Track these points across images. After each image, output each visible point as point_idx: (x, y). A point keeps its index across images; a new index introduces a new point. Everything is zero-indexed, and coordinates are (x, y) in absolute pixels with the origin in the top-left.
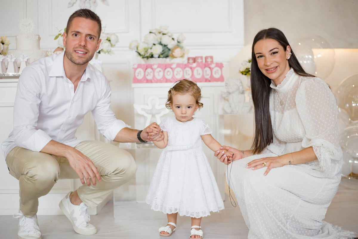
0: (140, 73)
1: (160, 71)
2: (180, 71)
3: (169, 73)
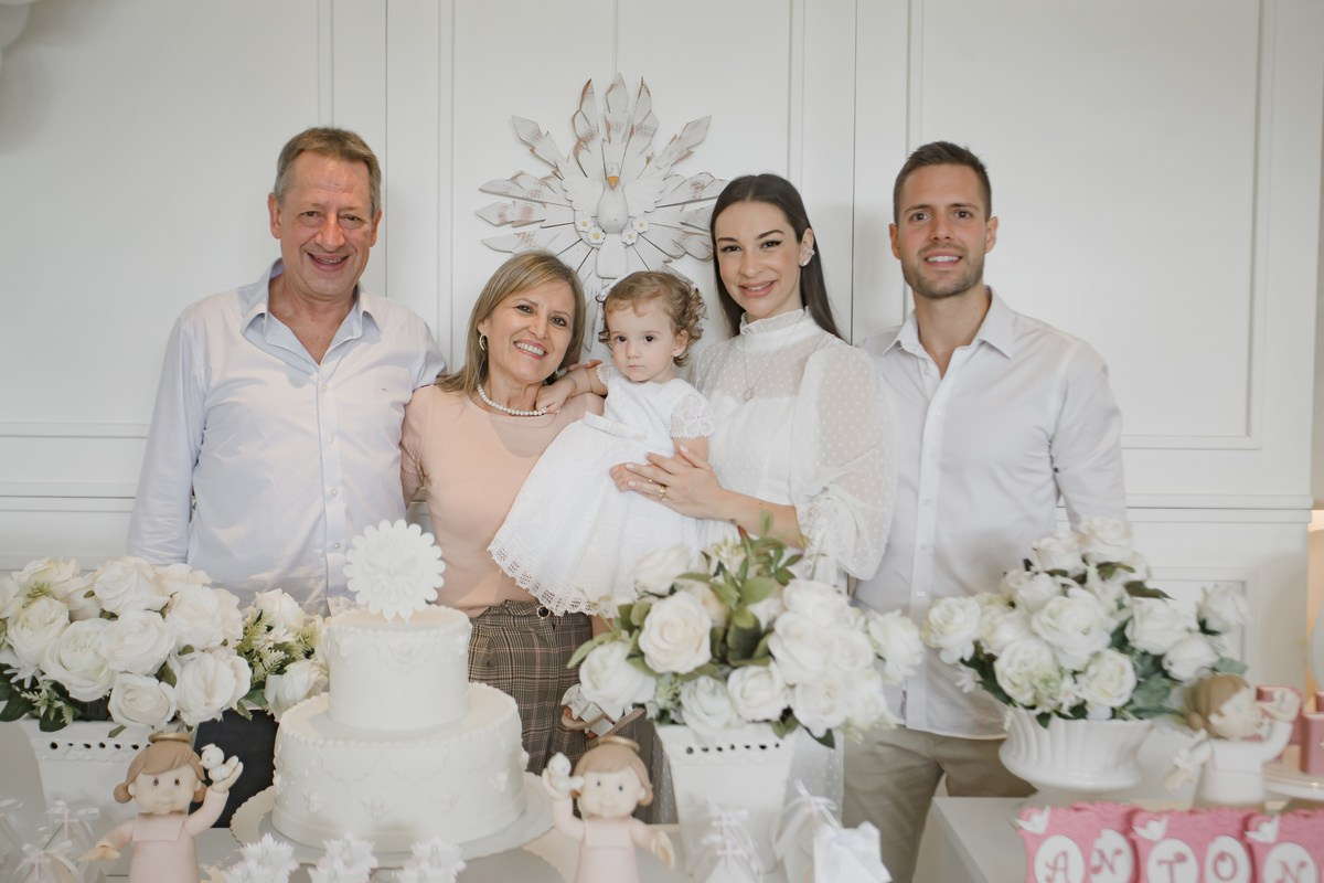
0: (1061, 864)
1: (1181, 858)
2: (1302, 865)
3: (1225, 868)
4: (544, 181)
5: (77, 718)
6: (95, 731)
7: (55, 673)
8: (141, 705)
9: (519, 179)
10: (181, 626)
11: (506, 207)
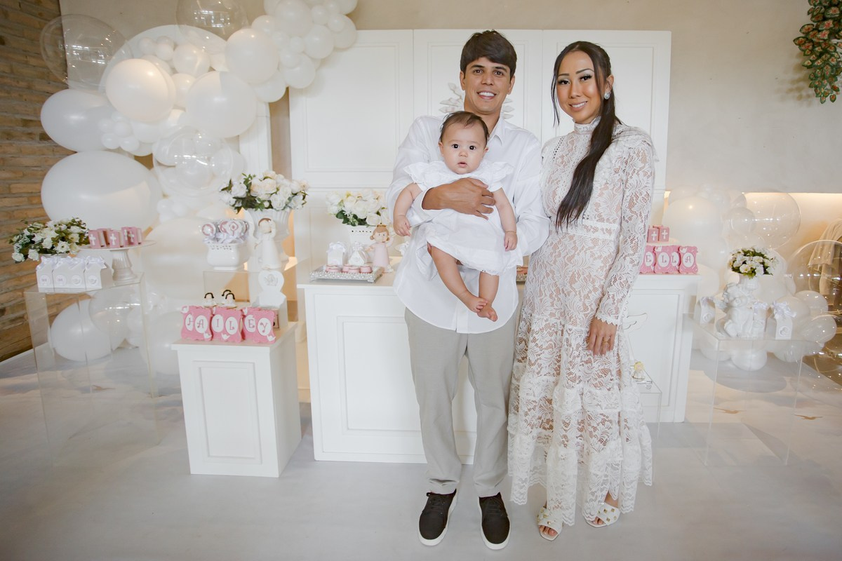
4: (457, 100)
5: (359, 224)
6: (363, 227)
7: (354, 213)
8: (373, 220)
9: (451, 100)
10: (382, 203)
11: (447, 108)
